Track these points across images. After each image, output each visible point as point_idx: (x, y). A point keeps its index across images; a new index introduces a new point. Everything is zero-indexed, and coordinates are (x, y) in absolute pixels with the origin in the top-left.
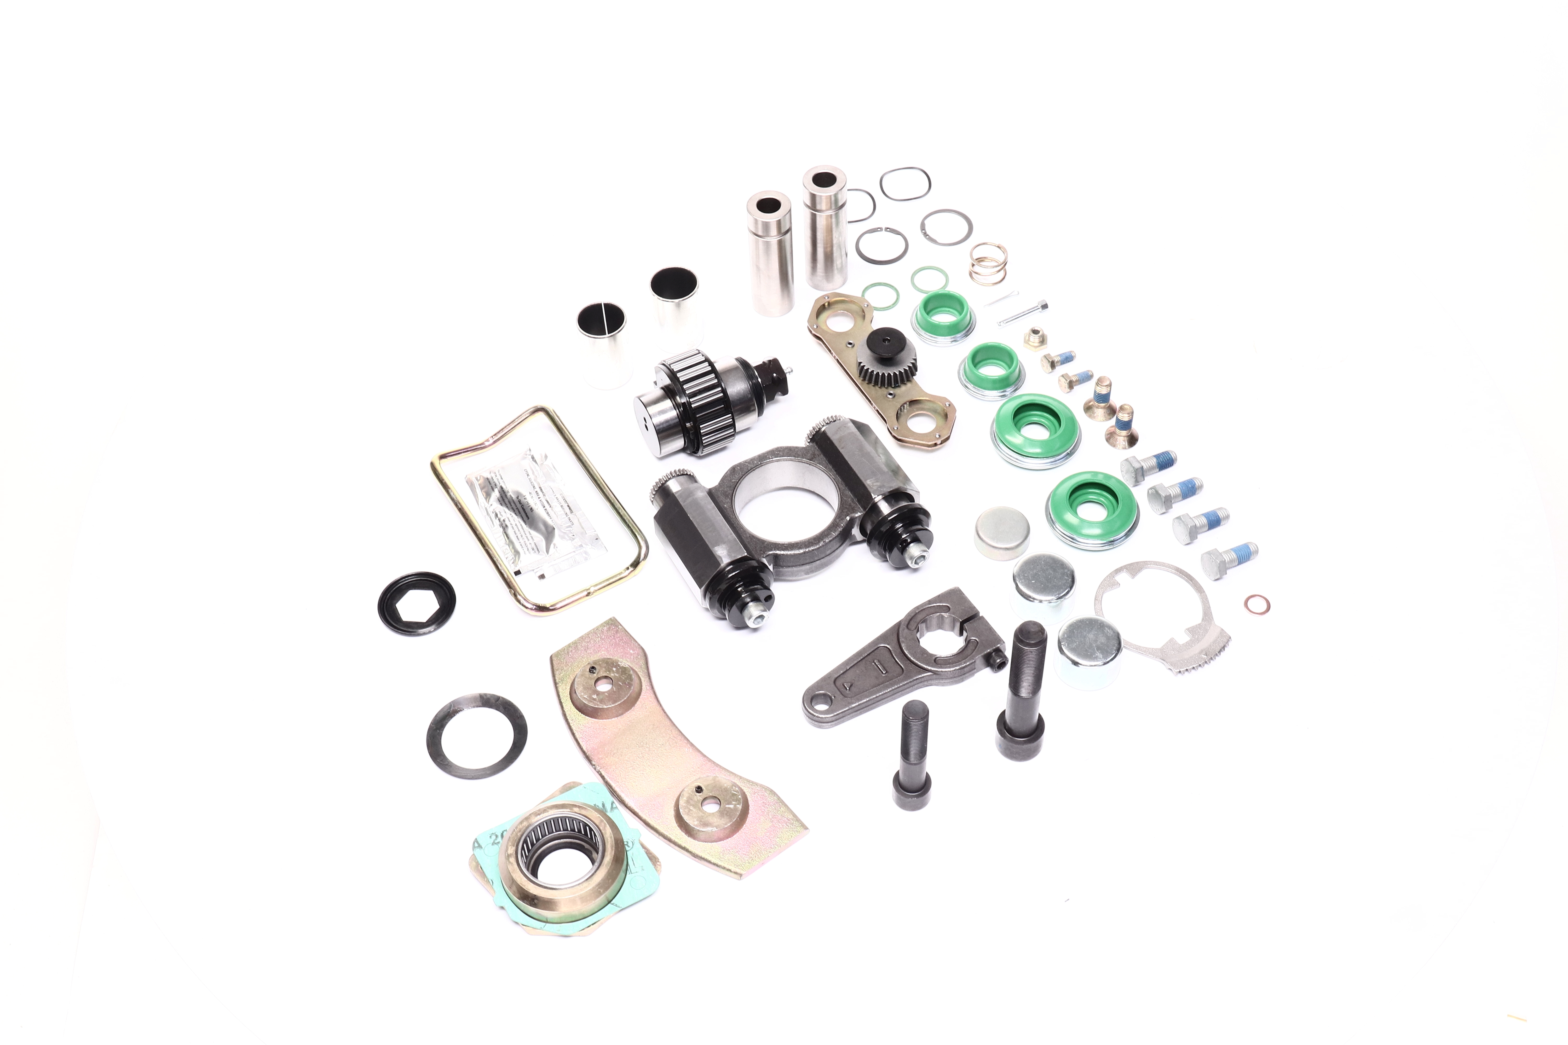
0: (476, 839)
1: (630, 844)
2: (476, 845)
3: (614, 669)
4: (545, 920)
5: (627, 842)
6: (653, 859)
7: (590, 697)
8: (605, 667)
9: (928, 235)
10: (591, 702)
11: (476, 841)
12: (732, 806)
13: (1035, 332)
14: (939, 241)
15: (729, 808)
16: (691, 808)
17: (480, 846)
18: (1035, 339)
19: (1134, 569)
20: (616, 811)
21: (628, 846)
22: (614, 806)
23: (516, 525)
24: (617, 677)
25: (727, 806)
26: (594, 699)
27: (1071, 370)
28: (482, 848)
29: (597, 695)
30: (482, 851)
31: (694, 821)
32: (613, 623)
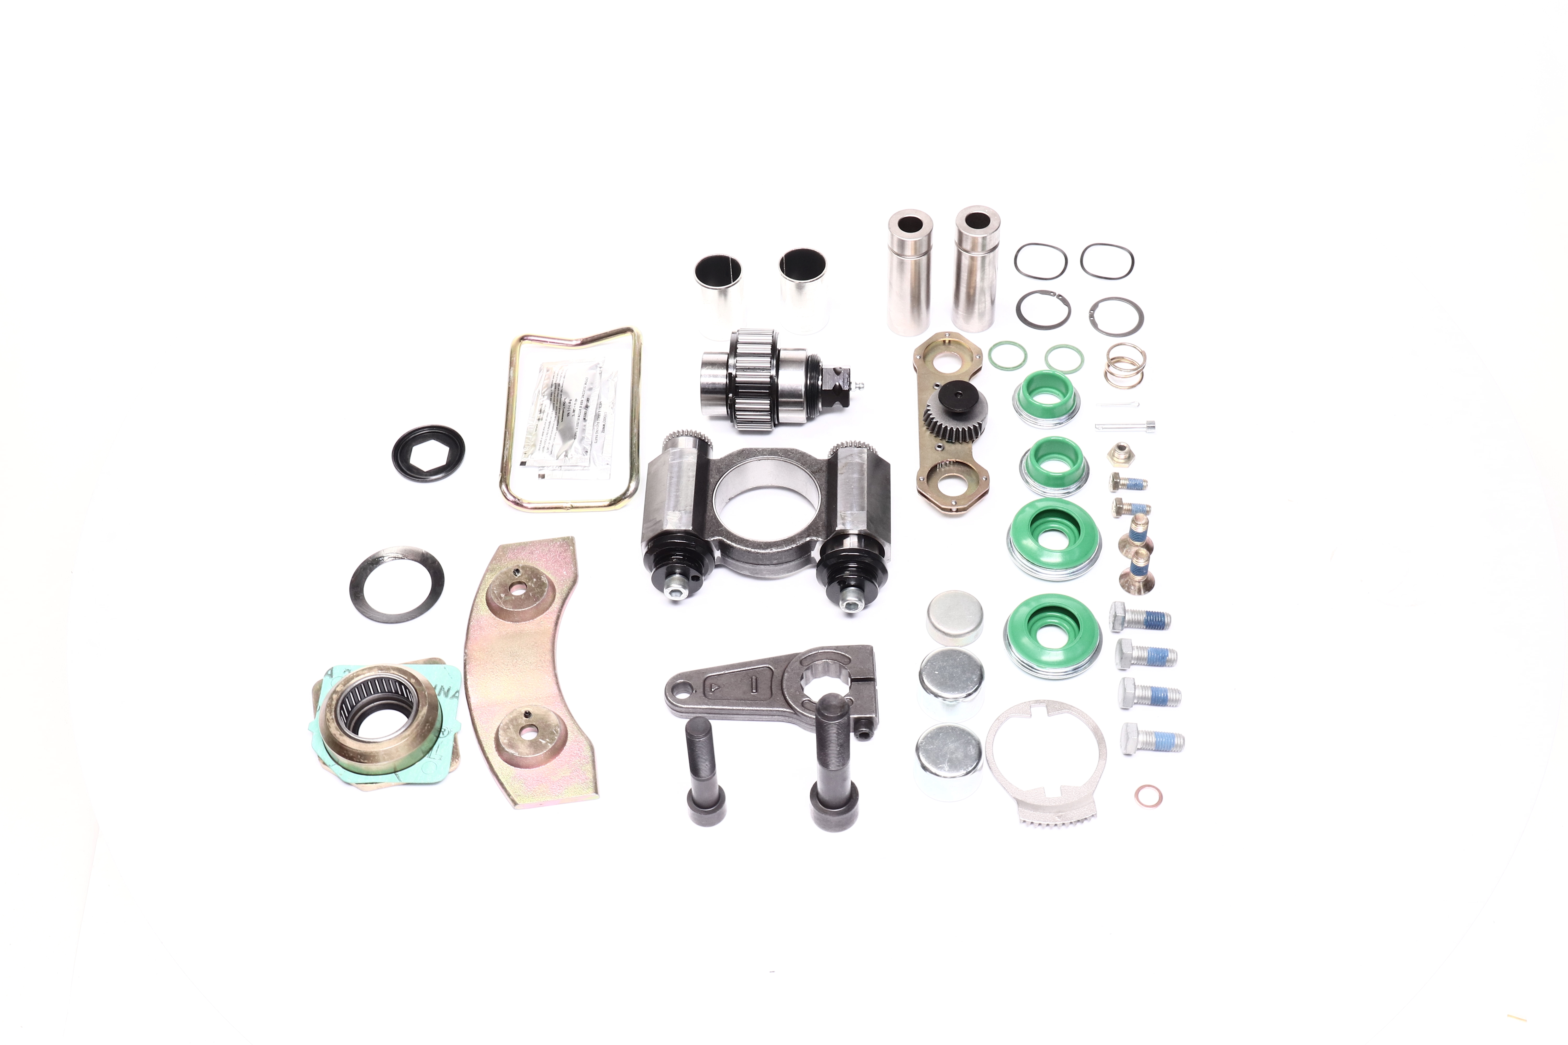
0: (333, 668)
1: (445, 733)
2: (329, 673)
3: (535, 580)
4: (337, 761)
5: (445, 730)
6: (455, 754)
7: (499, 594)
8: (528, 575)
9: (1093, 317)
10: (497, 598)
11: (332, 670)
12: (544, 742)
13: (1121, 448)
14: (1099, 327)
15: (541, 742)
16: (511, 727)
17: (331, 675)
18: (1122, 455)
19: (1054, 707)
20: (455, 699)
21: (443, 734)
22: (457, 695)
23: (550, 422)
24: (532, 587)
25: (540, 740)
26: (501, 598)
27: (1129, 497)
28: (332, 677)
29: (506, 595)
30: (331, 679)
31: (505, 739)
32: (568, 543)
